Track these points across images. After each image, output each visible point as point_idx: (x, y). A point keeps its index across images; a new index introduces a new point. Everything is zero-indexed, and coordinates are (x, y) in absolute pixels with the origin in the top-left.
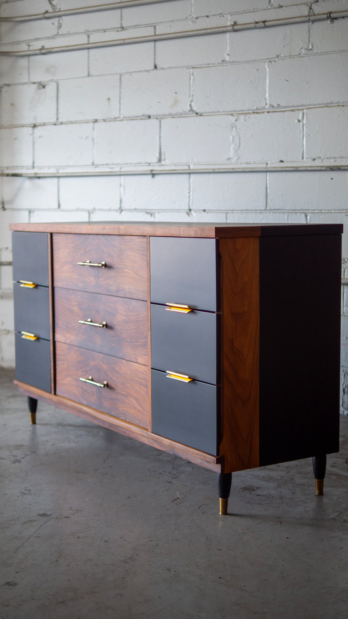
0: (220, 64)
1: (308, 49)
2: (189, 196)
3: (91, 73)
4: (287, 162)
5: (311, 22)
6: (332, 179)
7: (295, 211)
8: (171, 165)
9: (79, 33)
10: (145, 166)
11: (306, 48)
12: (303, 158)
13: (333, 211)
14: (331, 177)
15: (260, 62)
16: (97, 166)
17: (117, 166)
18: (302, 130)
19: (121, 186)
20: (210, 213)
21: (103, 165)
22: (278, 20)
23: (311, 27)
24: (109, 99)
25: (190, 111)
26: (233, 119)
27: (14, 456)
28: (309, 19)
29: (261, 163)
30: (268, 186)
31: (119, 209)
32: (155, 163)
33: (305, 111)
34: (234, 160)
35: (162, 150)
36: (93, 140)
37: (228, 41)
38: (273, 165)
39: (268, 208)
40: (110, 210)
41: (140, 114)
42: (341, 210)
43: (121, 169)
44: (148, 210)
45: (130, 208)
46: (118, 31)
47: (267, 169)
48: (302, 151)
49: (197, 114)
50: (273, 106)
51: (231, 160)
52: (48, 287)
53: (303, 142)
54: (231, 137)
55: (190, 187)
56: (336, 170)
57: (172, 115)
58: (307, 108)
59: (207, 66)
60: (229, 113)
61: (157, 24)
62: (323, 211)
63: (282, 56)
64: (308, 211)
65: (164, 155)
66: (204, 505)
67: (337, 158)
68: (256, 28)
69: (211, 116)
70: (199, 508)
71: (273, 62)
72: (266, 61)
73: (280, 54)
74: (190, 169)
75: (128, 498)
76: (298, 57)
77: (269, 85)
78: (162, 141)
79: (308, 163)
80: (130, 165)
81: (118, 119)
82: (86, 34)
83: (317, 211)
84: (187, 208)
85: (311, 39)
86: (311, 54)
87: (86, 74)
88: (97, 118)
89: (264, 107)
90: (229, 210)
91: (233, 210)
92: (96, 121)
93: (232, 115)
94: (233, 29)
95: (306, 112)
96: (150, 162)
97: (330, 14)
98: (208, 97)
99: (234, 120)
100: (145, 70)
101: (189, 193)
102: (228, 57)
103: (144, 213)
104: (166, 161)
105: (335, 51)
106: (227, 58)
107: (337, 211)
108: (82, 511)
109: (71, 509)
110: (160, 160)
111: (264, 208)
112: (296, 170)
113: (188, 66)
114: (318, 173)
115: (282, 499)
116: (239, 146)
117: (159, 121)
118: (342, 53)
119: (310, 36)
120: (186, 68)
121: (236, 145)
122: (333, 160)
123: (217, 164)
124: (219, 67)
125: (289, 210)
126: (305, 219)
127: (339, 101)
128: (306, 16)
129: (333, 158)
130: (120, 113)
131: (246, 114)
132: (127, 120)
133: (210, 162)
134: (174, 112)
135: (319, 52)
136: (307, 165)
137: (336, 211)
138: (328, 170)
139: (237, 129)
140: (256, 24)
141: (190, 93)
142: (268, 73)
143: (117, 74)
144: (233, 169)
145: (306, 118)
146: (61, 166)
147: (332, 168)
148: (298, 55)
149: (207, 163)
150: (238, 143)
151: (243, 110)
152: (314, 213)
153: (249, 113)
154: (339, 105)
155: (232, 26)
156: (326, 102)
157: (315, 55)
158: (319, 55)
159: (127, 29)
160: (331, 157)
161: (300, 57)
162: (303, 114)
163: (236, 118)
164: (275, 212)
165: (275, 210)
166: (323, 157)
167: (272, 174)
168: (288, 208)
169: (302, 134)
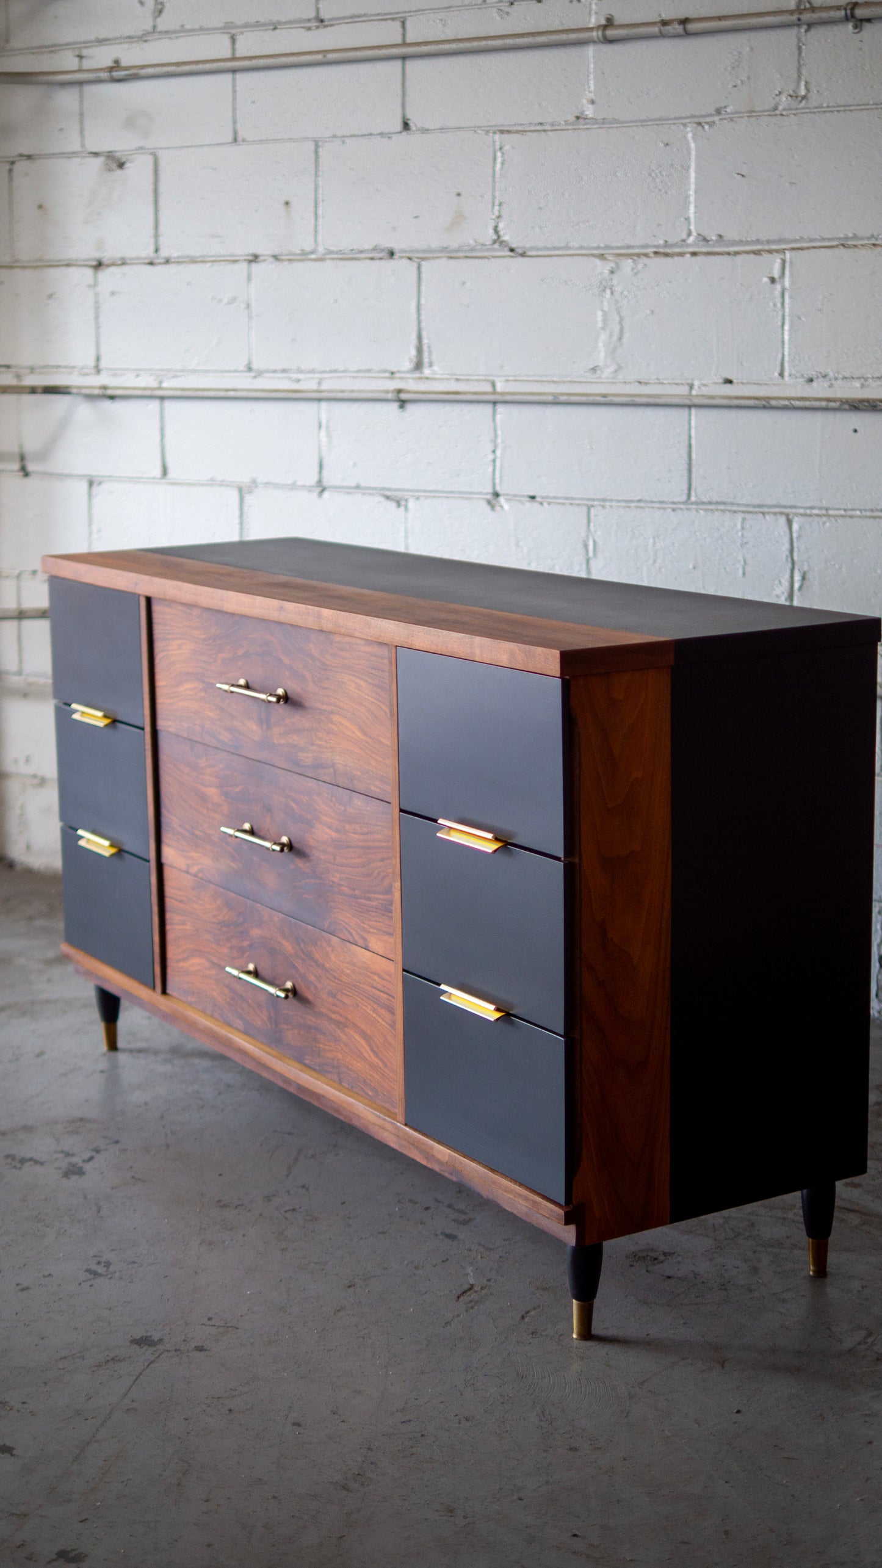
0: (571, 124)
1: (797, 97)
2: (494, 461)
3: (241, 134)
4: (742, 383)
5: (805, 27)
6: (855, 431)
7: (761, 509)
8: (448, 379)
9: (208, 29)
10: (382, 378)
11: (791, 93)
12: (781, 375)
13: (858, 513)
14: (852, 428)
15: (674, 124)
16: (259, 374)
17: (310, 375)
18: (779, 305)
19: (320, 426)
20: (545, 504)
21: (275, 371)
22: (720, 18)
23: (803, 39)
24: (287, 203)
25: (495, 242)
26: (603, 268)
27: (67, 1155)
28: (799, 20)
29: (677, 384)
30: (693, 442)
31: (317, 486)
32: (408, 372)
33: (788, 254)
34: (607, 373)
35: (425, 341)
36: (248, 306)
37: (592, 66)
38: (705, 391)
39: (693, 499)
40: (293, 486)
41: (367, 246)
42: (878, 511)
43: (319, 383)
44: (389, 489)
45: (345, 484)
46: (309, 29)
47: (690, 400)
48: (780, 356)
49: (512, 250)
50: (705, 240)
51: (599, 372)
52: (143, 729)
53: (783, 333)
54: (600, 313)
55: (496, 436)
56: (865, 410)
57: (450, 252)
58: (793, 249)
59: (539, 128)
60: (595, 252)
61: (410, 14)
62: (831, 512)
63: (728, 110)
64: (794, 511)
65: (430, 352)
66: (534, 1309)
67: (868, 378)
68: (662, 36)
69: (548, 259)
70: (523, 1317)
71: (707, 127)
72: (689, 123)
73: (725, 107)
74: (494, 392)
75: (349, 1287)
76: (770, 115)
77: (697, 184)
78: (423, 317)
79: (793, 388)
80: (342, 374)
81: (313, 256)
82: (228, 33)
83: (816, 511)
84: (489, 490)
85: (804, 71)
86: (804, 108)
87: (230, 138)
88: (258, 252)
89: (684, 241)
90: (594, 500)
91: (604, 500)
92: (255, 258)
93: (602, 257)
94: (604, 36)
95: (791, 259)
96: (394, 370)
97: (852, 9)
98: (540, 208)
99: (606, 272)
100: (378, 132)
101: (494, 452)
102: (590, 106)
103: (382, 499)
104: (436, 368)
105: (864, 105)
106: (589, 112)
107: (868, 514)
108: (237, 1328)
109: (211, 1323)
110: (419, 366)
111: (684, 498)
112: (765, 405)
113: (490, 126)
114: (819, 416)
115: (726, 1289)
116: (620, 339)
117: (415, 265)
119: (802, 62)
120: (483, 130)
121: (611, 336)
122: (857, 384)
123: (564, 382)
124: (570, 132)
125: (748, 506)
126: (786, 529)
127: (876, 234)
128: (792, 12)
129: (859, 378)
130: (316, 241)
131: (638, 255)
132: (333, 259)
133: (546, 376)
134: (454, 245)
135: (825, 105)
136: (793, 395)
137: (864, 513)
138: (845, 410)
139: (615, 293)
140: (662, 28)
141: (494, 197)
142: (693, 153)
143: (307, 139)
144: (604, 396)
145: (792, 275)
146: (169, 370)
147: (855, 405)
148: (768, 111)
149: (539, 379)
150: (617, 329)
151: (629, 247)
152: (810, 515)
153: (646, 255)
154: (874, 245)
155: (602, 28)
156: (842, 236)
157: (814, 113)
158: (825, 112)
159: (332, 23)
160: (854, 376)
161: (776, 115)
162: (784, 261)
163: (613, 265)
164: (712, 510)
165: (710, 503)
166: (834, 374)
167: (703, 413)
168: (744, 501)
169: (780, 314)
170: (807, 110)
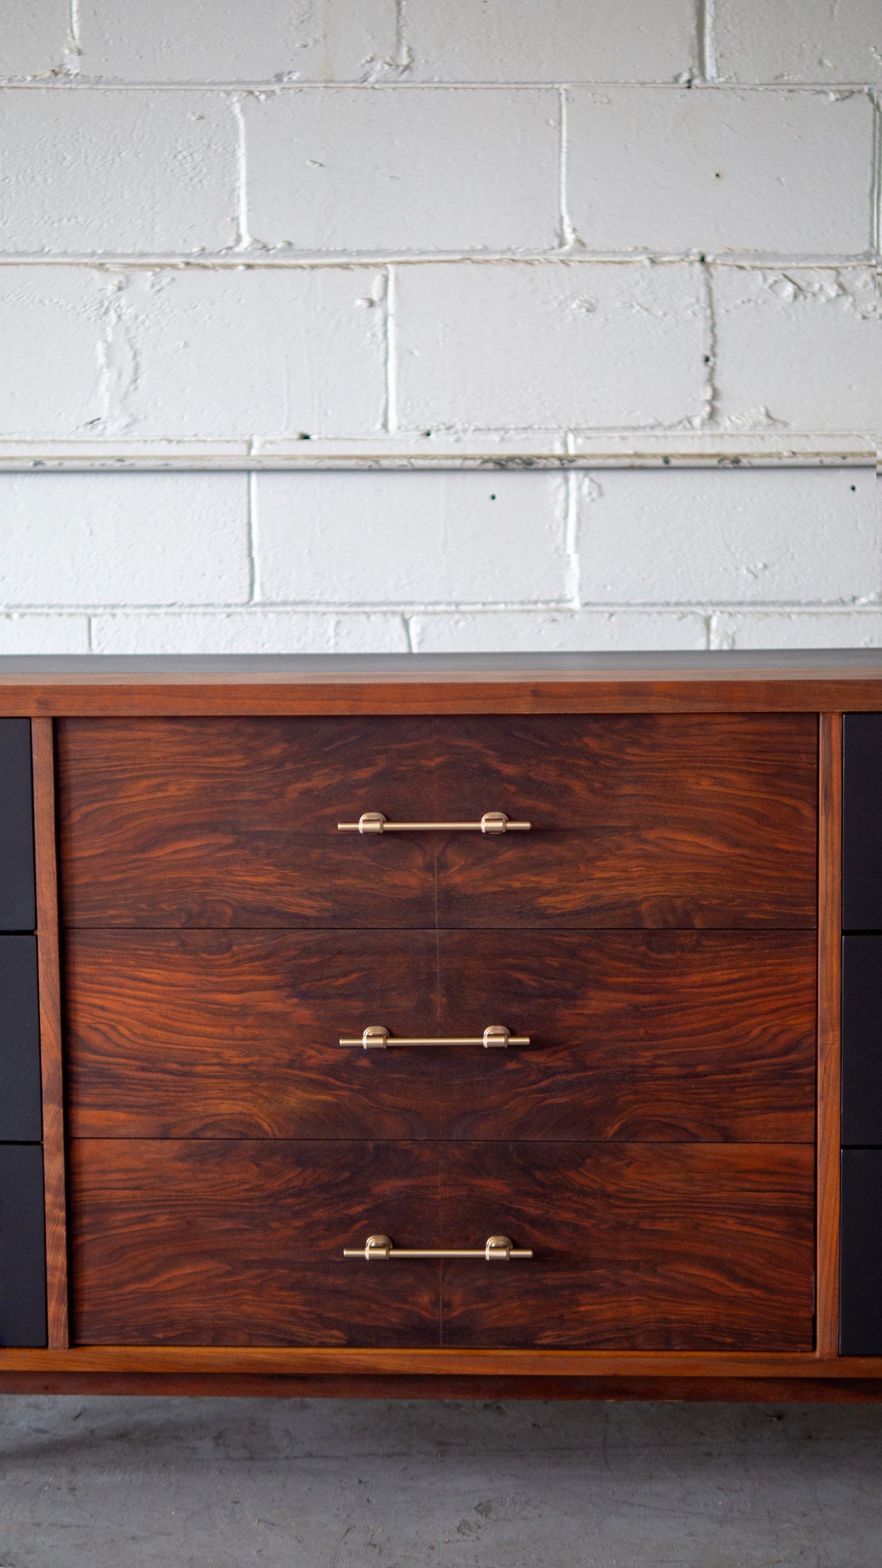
0: (46, 81)
1: (395, 66)
4: (327, 439)
6: (493, 497)
7: (361, 607)
11: (388, 59)
12: (385, 426)
14: (490, 493)
15: (211, 91)
18: (380, 336)
20: (15, 616)
26: (103, 282)
29: (229, 442)
30: (258, 521)
33: (391, 268)
34: (113, 429)
38: (270, 450)
39: (258, 597)
42: (530, 602)
47: (249, 462)
48: (383, 403)
50: (265, 248)
51: (100, 427)
54: (100, 347)
58: (399, 263)
60: (88, 260)
62: (462, 608)
63: (293, 77)
64: (408, 608)
67: (510, 429)
71: (262, 97)
72: (234, 90)
73: (290, 72)
76: (356, 87)
77: (248, 172)
79: (408, 445)
83: (441, 608)
85: (405, 33)
86: (405, 82)
89: (230, 248)
90: (95, 607)
91: (113, 606)
93: (99, 267)
95: (395, 276)
99: (111, 288)
102: (76, 59)
105: (492, 83)
106: (74, 66)
107: (516, 607)
111: (242, 598)
112: (374, 467)
114: (442, 479)
116: (134, 381)
118: (518, 89)
121: (120, 376)
122: (495, 437)
124: (40, 91)
125: (342, 604)
126: (401, 635)
127: (514, 247)
129: (497, 430)
131: (162, 266)
135: (436, 79)
137: (510, 607)
139: (125, 318)
142: (243, 130)
145: (397, 297)
148: (354, 81)
150: (128, 367)
151: (142, 255)
152: (435, 613)
153: (174, 266)
154: (513, 260)
156: (467, 248)
157: (423, 88)
158: (437, 88)
160: (492, 427)
161: (365, 88)
162: (386, 279)
163: (122, 278)
164: (288, 613)
165: (284, 603)
166: (463, 424)
167: (270, 480)
168: (336, 599)
169: (382, 347)
170: (410, 85)
